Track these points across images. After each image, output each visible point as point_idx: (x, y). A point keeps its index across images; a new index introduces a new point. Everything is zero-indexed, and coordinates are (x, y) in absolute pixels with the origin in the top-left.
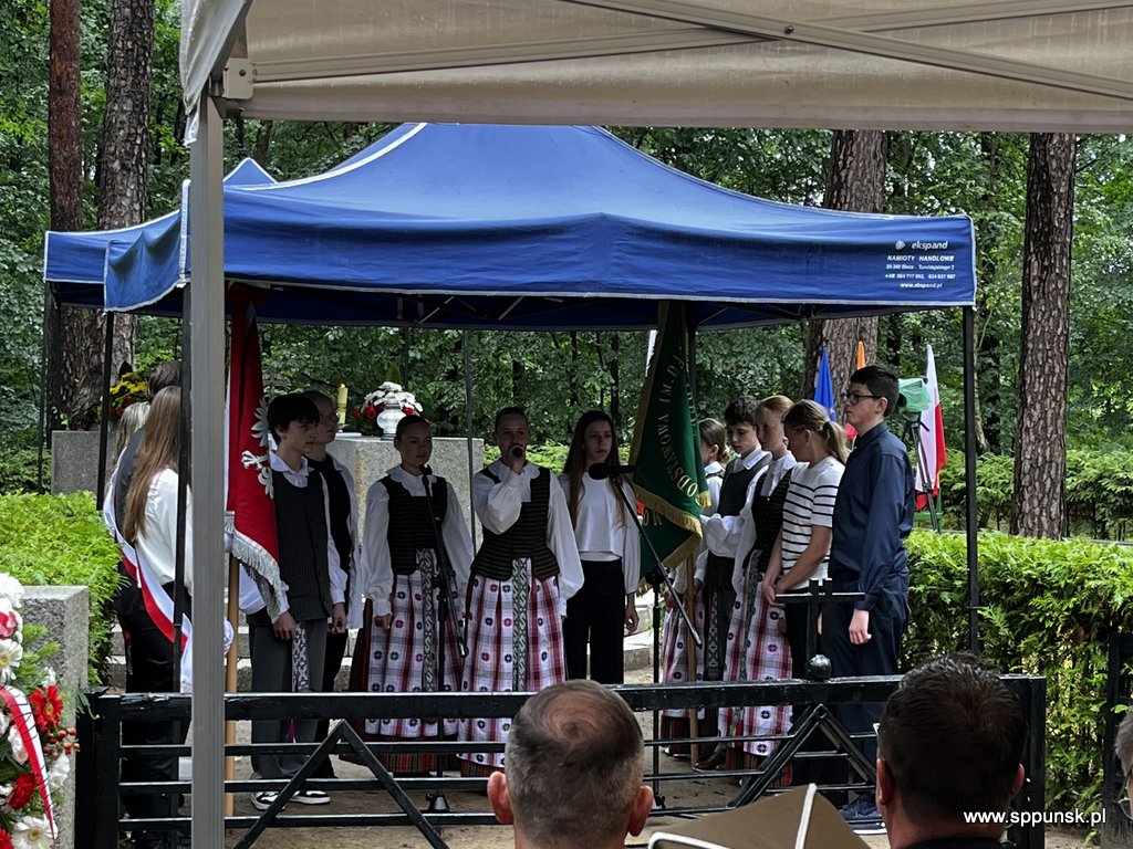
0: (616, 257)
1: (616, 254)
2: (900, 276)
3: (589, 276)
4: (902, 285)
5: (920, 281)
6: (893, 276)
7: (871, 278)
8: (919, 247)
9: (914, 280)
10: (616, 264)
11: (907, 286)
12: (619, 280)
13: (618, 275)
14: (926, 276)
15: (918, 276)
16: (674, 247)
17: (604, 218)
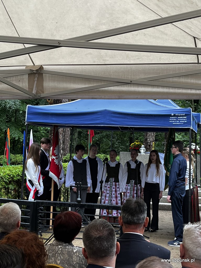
0: (108, 118)
1: (108, 117)
2: (173, 121)
3: (102, 122)
4: (173, 123)
5: (178, 122)
6: (171, 121)
7: (166, 122)
8: (177, 115)
9: (177, 122)
10: (109, 119)
11: (174, 123)
12: (108, 123)
13: (108, 122)
14: (179, 121)
15: (177, 121)
16: (121, 116)
17: (106, 110)
